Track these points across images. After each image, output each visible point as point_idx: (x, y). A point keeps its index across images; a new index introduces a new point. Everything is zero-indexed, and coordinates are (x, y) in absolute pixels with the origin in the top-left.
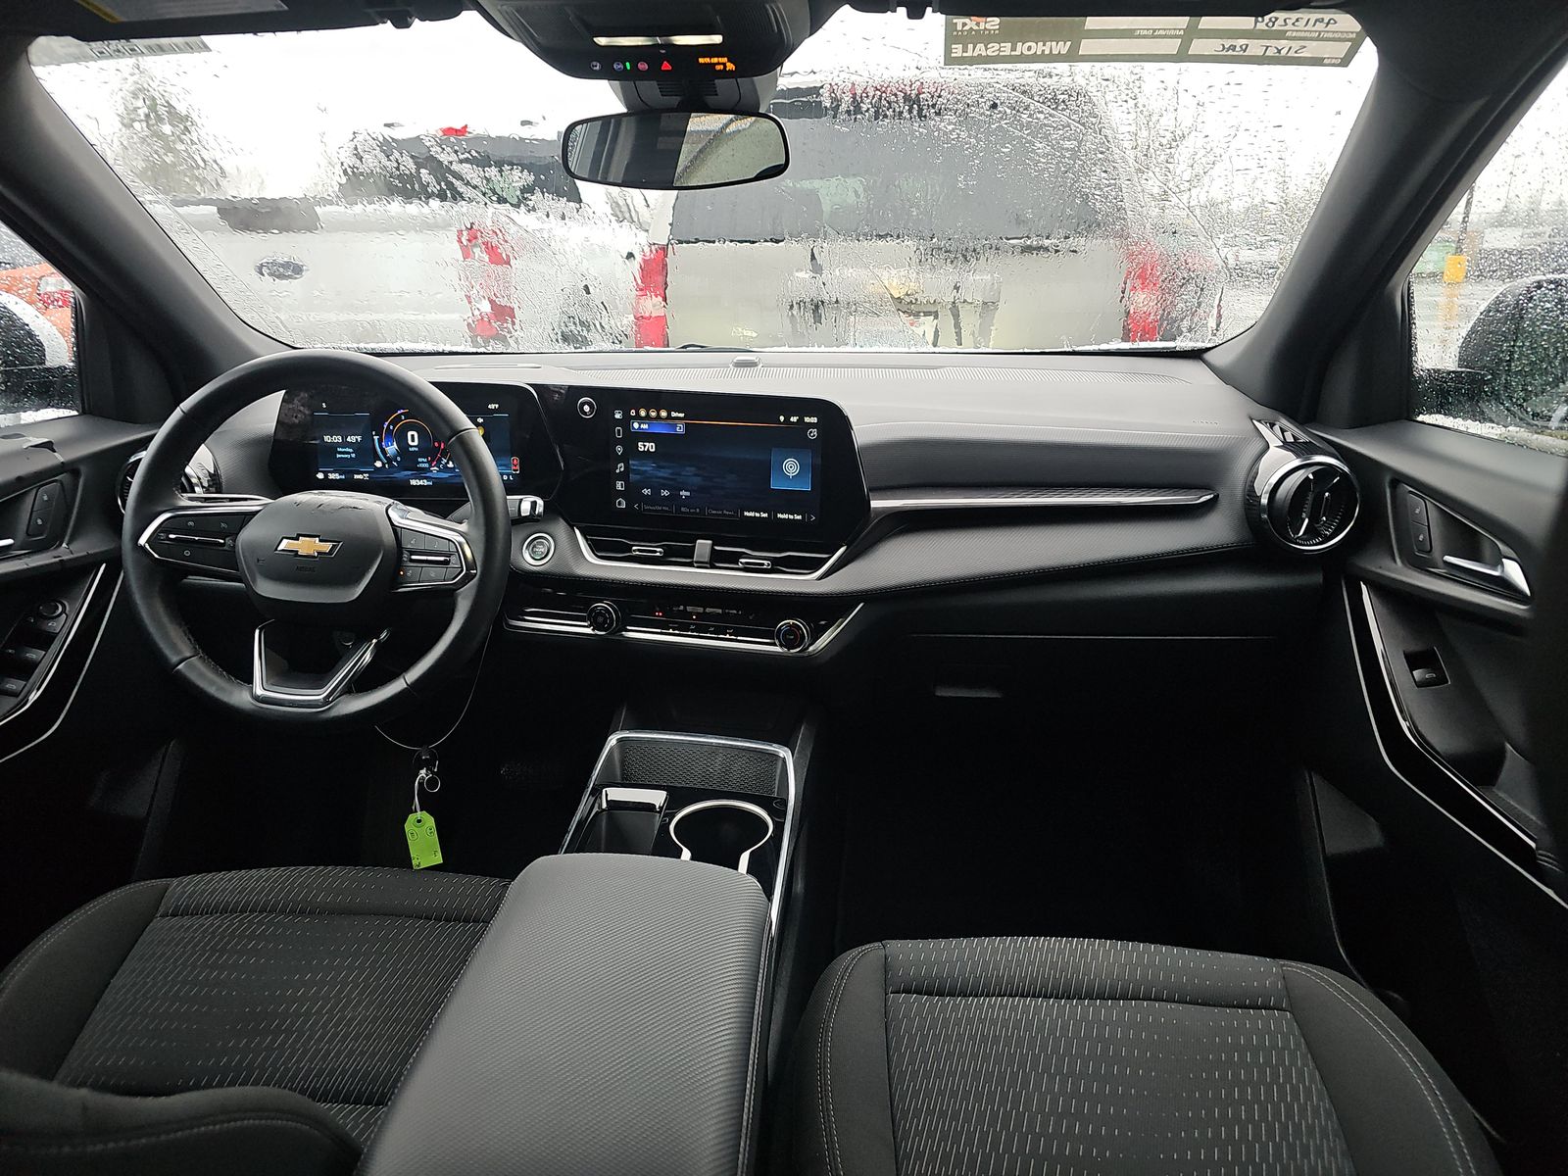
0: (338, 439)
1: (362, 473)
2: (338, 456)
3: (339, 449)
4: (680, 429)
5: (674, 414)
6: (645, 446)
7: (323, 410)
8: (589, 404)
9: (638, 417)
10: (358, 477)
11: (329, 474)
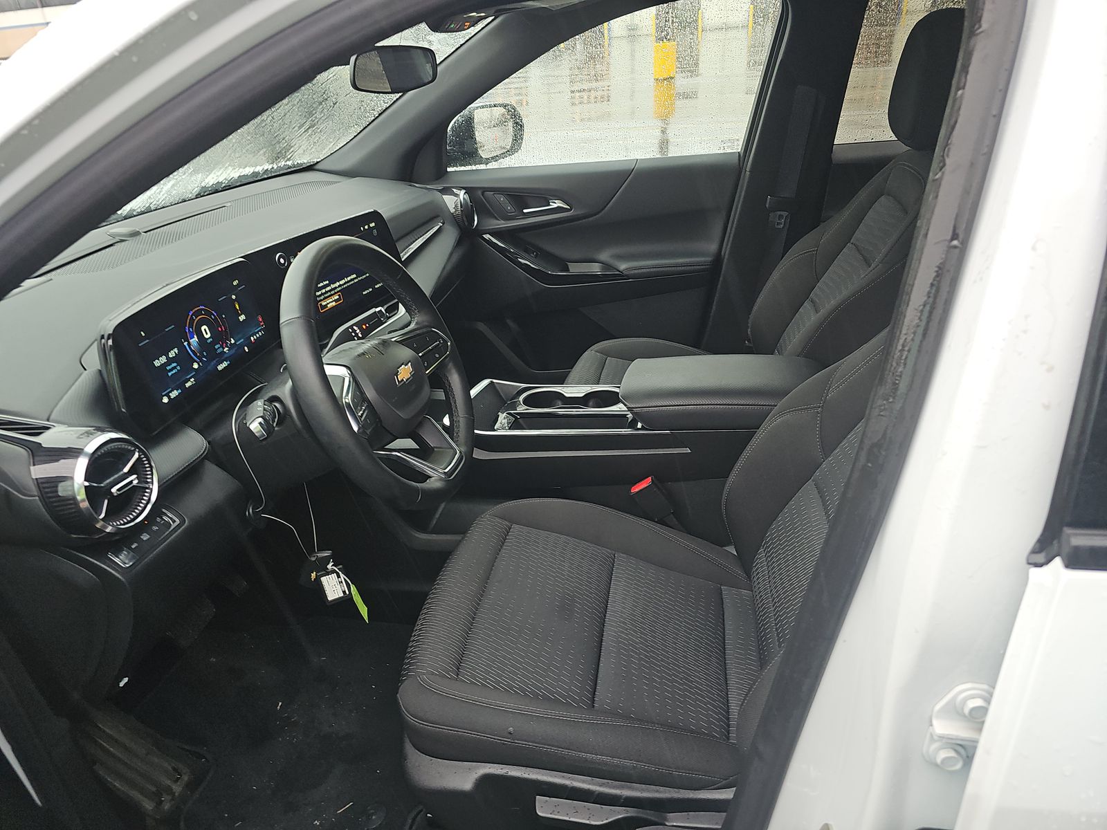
0: (163, 359)
1: (189, 380)
2: (170, 374)
3: (168, 368)
7: (145, 338)
8: (281, 256)
10: (188, 385)
11: (170, 394)
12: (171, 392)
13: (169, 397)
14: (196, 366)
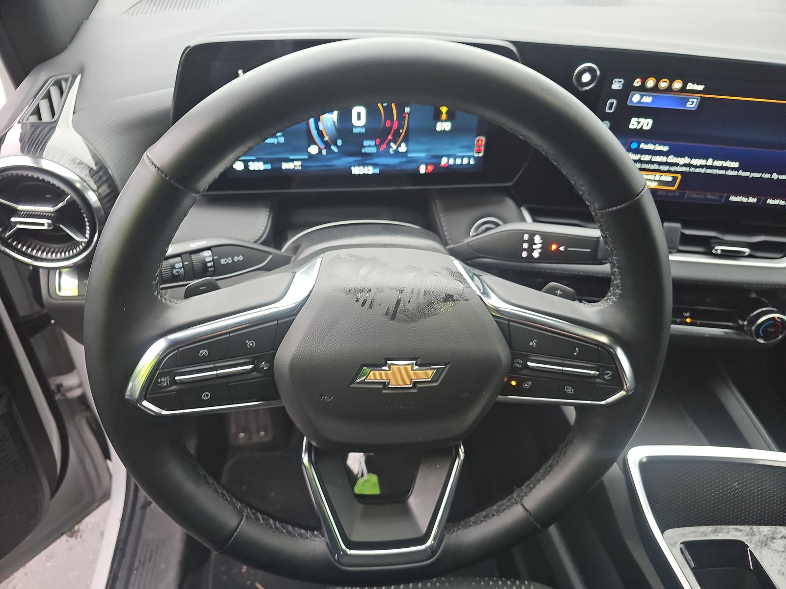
1: (292, 161)
4: (692, 104)
5: (690, 86)
6: (639, 123)
8: (590, 70)
9: (643, 89)
10: (285, 166)
11: (250, 164)
12: (253, 161)
13: (246, 166)
14: (313, 150)
